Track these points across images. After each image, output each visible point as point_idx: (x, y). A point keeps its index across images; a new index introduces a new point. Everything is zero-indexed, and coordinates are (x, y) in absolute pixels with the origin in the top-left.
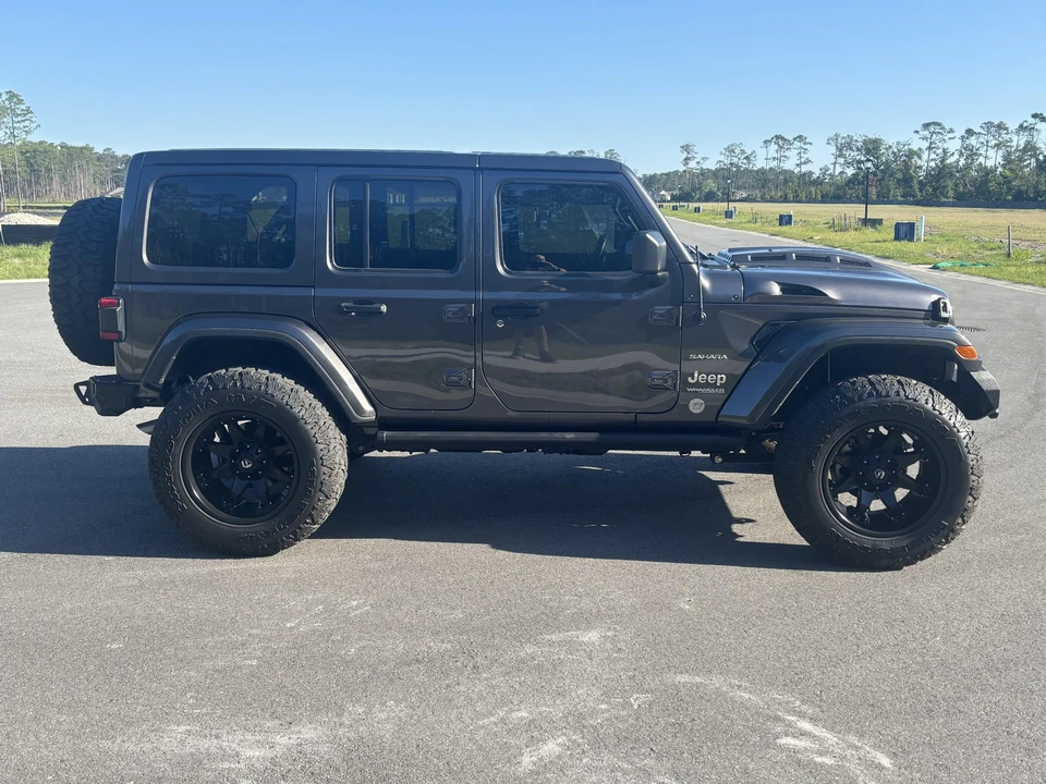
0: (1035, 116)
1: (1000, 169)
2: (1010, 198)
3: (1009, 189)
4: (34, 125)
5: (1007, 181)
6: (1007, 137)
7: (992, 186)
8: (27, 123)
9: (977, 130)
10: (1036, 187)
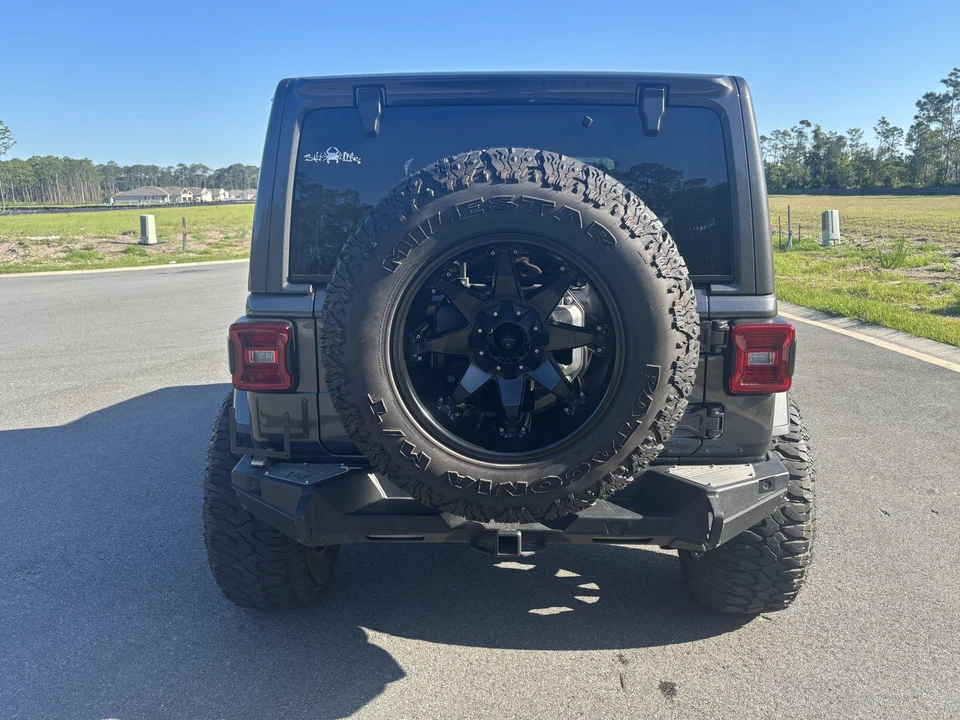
0: (802, 122)
1: (779, 165)
3: (785, 180)
4: (11, 142)
5: (783, 173)
6: (790, 142)
8: (6, 140)
9: (768, 136)
10: (804, 178)
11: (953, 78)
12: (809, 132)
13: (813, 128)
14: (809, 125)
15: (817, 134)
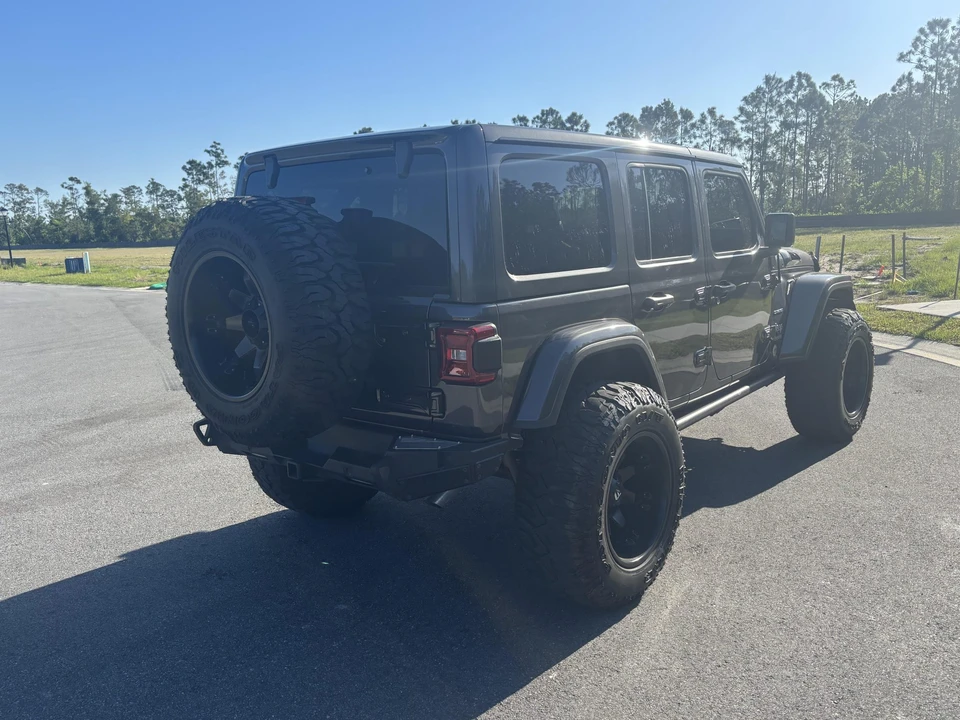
0: (71, 179)
1: (48, 220)
2: (67, 241)
3: (64, 234)
7: (44, 232)
11: (214, 149)
12: (80, 188)
13: (83, 185)
14: (79, 182)
15: (88, 191)
